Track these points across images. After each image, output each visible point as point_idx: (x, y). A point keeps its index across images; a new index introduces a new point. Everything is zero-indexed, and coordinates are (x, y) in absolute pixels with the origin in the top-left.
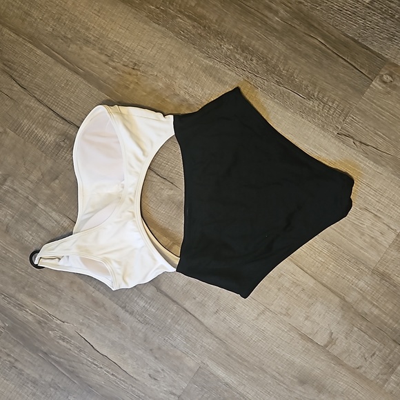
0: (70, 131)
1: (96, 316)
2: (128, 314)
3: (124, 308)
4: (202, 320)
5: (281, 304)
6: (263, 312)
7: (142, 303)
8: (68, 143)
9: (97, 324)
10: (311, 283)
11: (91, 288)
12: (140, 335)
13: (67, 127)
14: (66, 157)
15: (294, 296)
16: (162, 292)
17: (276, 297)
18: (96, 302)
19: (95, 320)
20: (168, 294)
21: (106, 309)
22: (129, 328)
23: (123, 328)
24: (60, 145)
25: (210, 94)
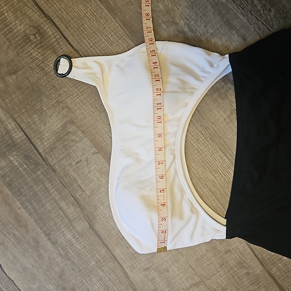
0: (44, 26)
1: (15, 235)
2: (50, 243)
3: (48, 235)
4: (129, 273)
5: (219, 281)
6: (197, 285)
7: (69, 236)
8: (39, 38)
9: (13, 244)
10: (259, 269)
11: (18, 204)
12: (57, 269)
13: (42, 21)
14: (31, 54)
15: (236, 277)
16: (94, 230)
17: (216, 272)
18: (18, 220)
19: (12, 239)
20: (100, 235)
21: (27, 231)
22: (47, 258)
23: (40, 256)
24: (28, 38)
25: (212, 34)
